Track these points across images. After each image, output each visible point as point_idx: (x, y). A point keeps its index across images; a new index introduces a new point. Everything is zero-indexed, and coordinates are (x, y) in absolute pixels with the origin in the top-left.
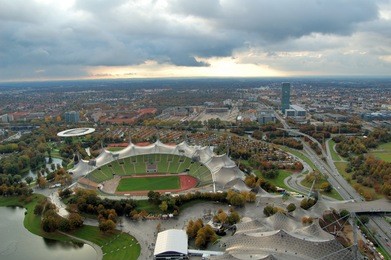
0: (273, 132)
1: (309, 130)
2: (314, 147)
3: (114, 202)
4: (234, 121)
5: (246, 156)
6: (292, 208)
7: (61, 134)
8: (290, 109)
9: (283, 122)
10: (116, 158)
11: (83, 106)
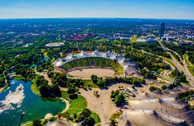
0: (153, 47)
1: (174, 48)
2: (177, 57)
3: (74, 80)
4: (135, 42)
5: (141, 60)
6: (164, 88)
7: (47, 45)
8: (164, 37)
9: (160, 43)
10: (75, 58)
11: (58, 32)
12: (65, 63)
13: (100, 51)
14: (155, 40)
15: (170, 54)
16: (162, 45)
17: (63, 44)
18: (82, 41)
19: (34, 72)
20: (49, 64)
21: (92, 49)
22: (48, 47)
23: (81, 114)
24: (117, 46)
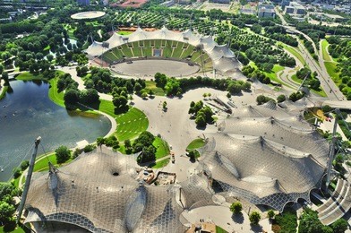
0: (272, 27)
1: (305, 28)
2: (308, 45)
3: (125, 81)
4: (236, 13)
5: (244, 48)
6: (282, 99)
7: (74, 16)
8: (290, 7)
9: (282, 18)
10: (126, 42)
12: (107, 49)
13: (171, 28)
14: (273, 11)
15: (298, 40)
16: (284, 22)
17: (104, 14)
18: (138, 9)
19: (53, 68)
20: (79, 52)
22: (76, 20)
23: (137, 141)
24: (203, 21)
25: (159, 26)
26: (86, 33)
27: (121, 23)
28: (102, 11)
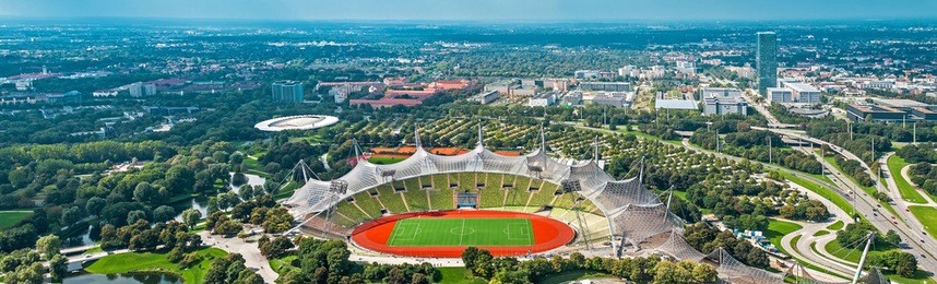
0: (743, 134)
1: (829, 129)
2: (850, 169)
4: (648, 110)
5: (682, 183)
7: (263, 126)
8: (779, 89)
9: (766, 113)
10: (390, 179)
11: (311, 72)
12: (342, 197)
13: (497, 146)
14: (738, 100)
15: (820, 159)
16: (773, 122)
17: (334, 119)
18: (419, 107)
19: (197, 240)
20: (271, 204)
21: (465, 141)
22: (268, 134)
24: (572, 128)
25: (468, 142)
26: (291, 160)
27: (377, 138)
28: (332, 114)
